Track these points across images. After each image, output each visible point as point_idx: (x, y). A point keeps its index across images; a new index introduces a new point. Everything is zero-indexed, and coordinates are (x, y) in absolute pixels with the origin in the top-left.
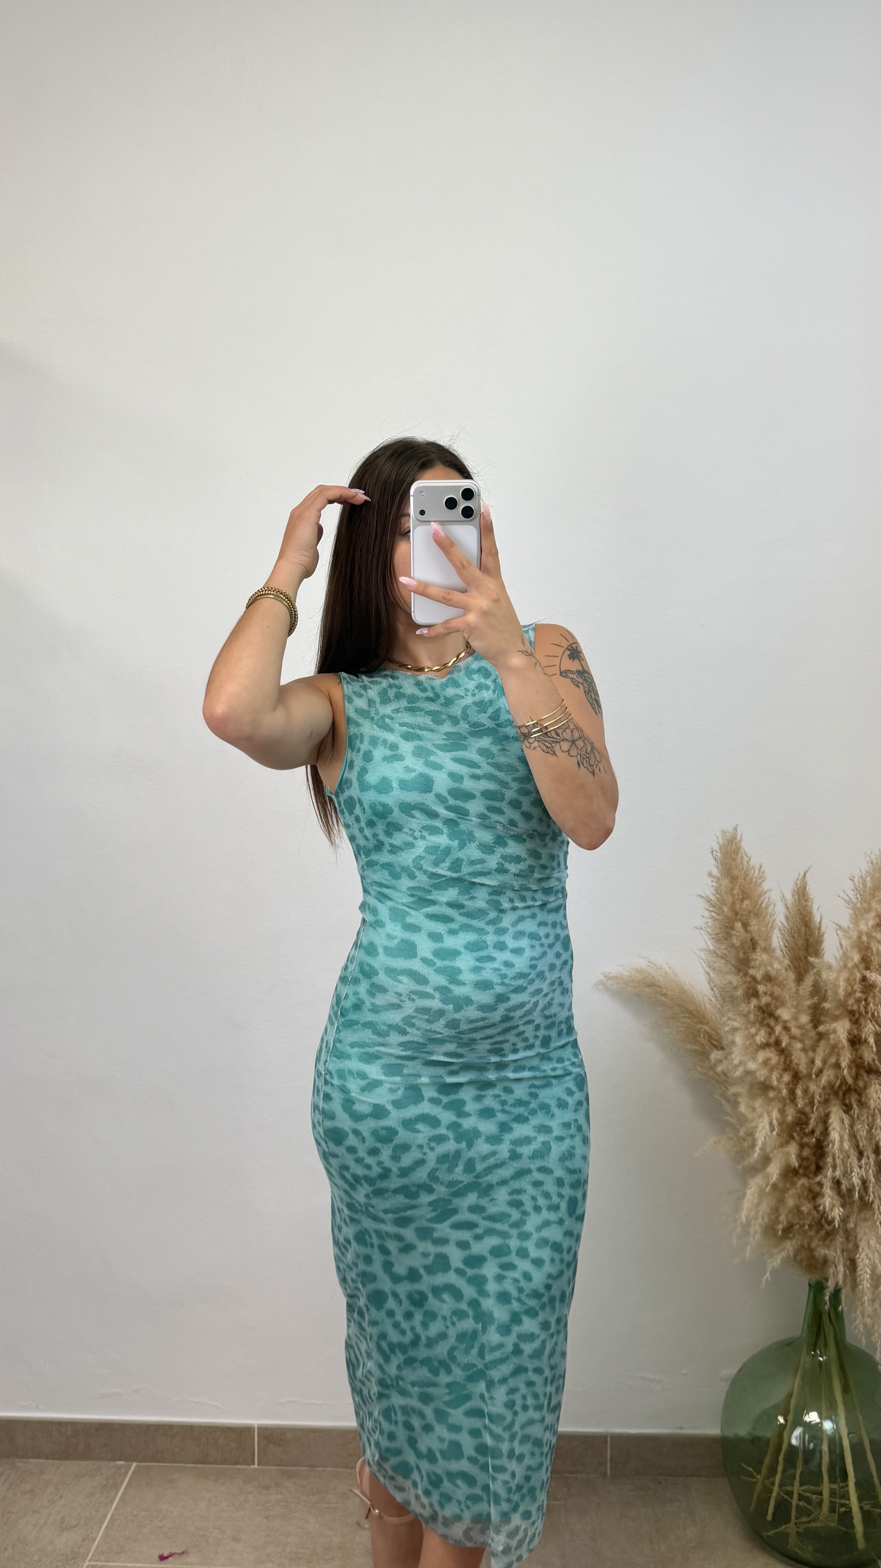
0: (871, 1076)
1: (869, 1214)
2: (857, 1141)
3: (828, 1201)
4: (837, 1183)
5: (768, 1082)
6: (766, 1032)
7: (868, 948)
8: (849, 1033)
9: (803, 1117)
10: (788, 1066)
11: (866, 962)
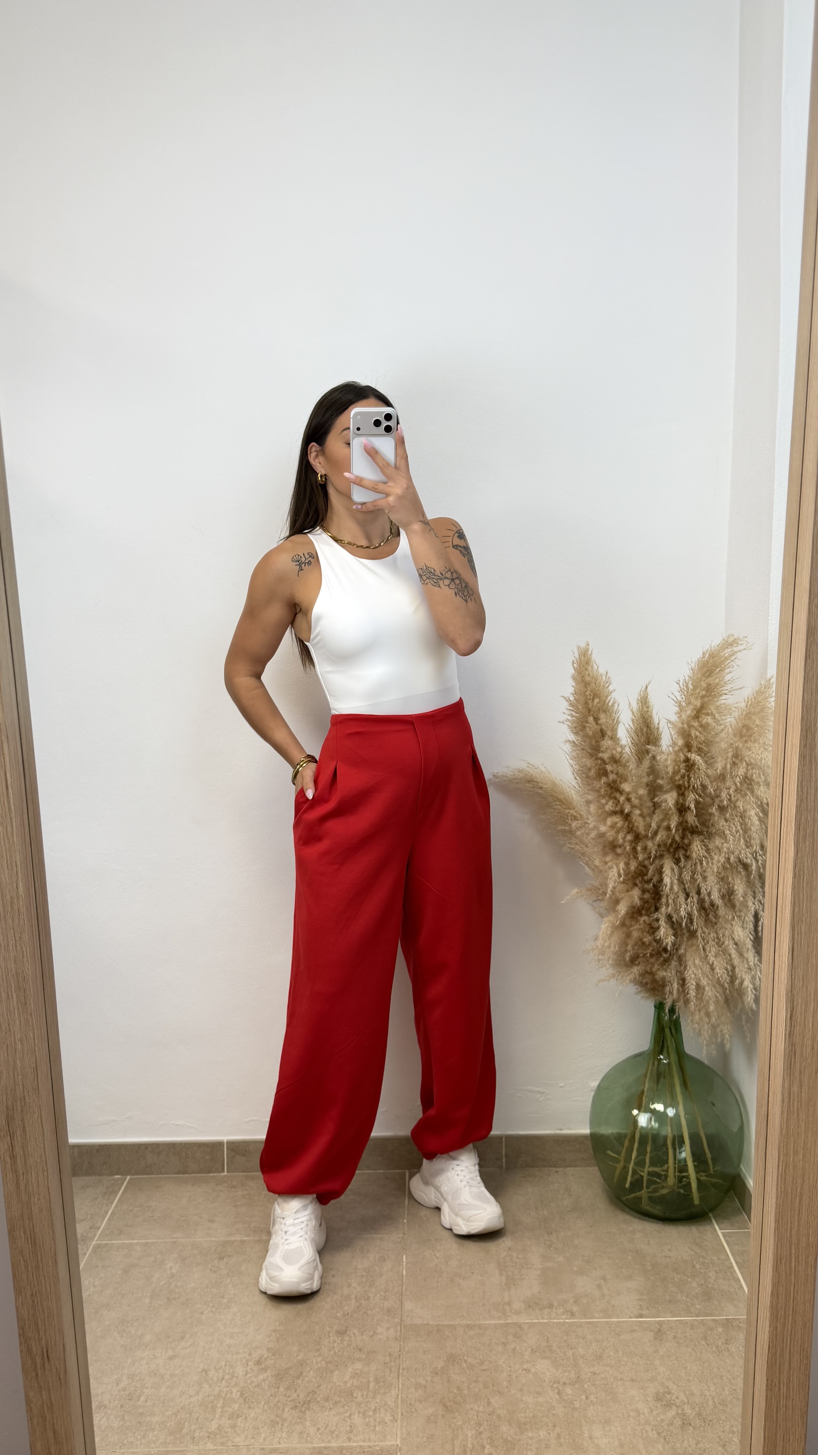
0: (694, 835)
1: (695, 941)
2: (684, 885)
3: (662, 932)
4: (669, 917)
5: (616, 843)
6: (613, 803)
7: (689, 735)
8: (677, 802)
9: (643, 869)
10: (631, 830)
11: (688, 746)
